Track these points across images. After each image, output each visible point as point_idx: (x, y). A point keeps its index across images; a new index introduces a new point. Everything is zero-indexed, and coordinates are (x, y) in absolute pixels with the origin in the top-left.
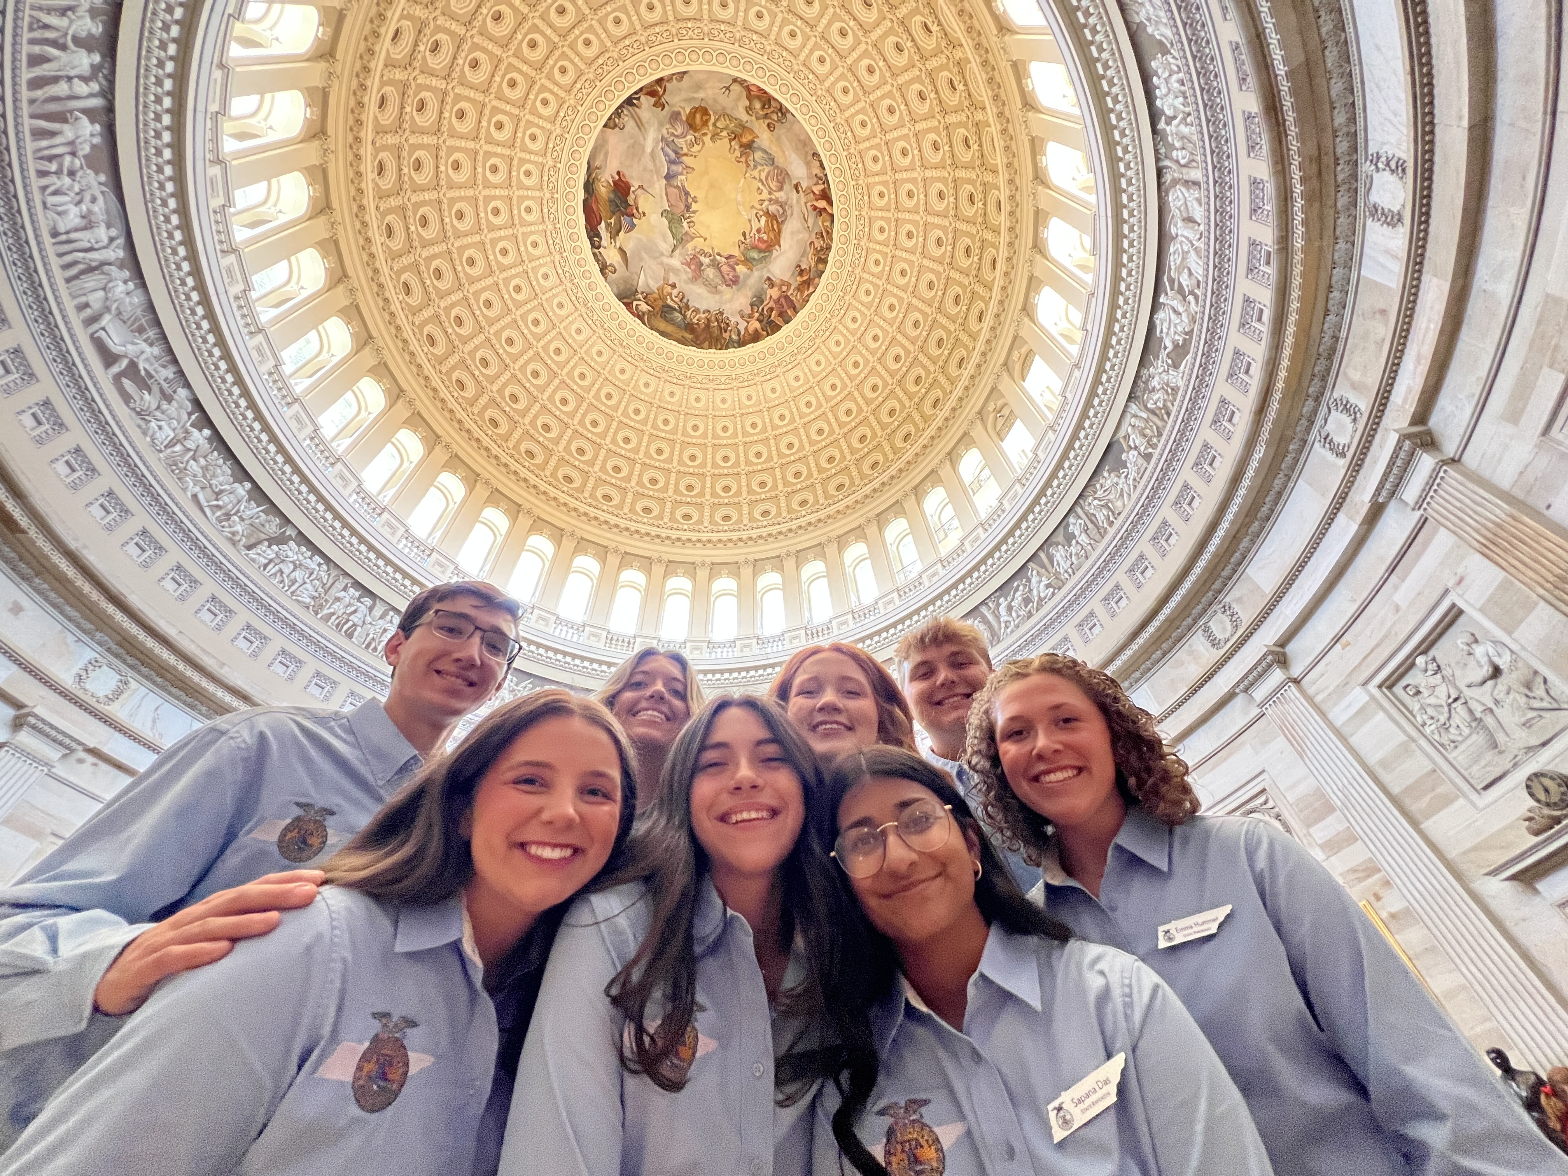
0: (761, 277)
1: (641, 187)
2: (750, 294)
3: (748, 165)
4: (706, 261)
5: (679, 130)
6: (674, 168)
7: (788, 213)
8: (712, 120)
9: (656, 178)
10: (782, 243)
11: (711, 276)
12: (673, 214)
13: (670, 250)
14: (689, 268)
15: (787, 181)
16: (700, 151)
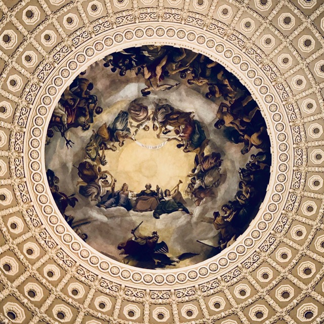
0: (215, 132)
1: (133, 232)
2: (228, 143)
3: (126, 136)
6: (122, 201)
7: (164, 103)
8: (89, 160)
9: (128, 218)
10: (188, 111)
11: (211, 179)
12: (157, 208)
13: (186, 215)
14: (202, 199)
15: (140, 103)
16: (112, 177)
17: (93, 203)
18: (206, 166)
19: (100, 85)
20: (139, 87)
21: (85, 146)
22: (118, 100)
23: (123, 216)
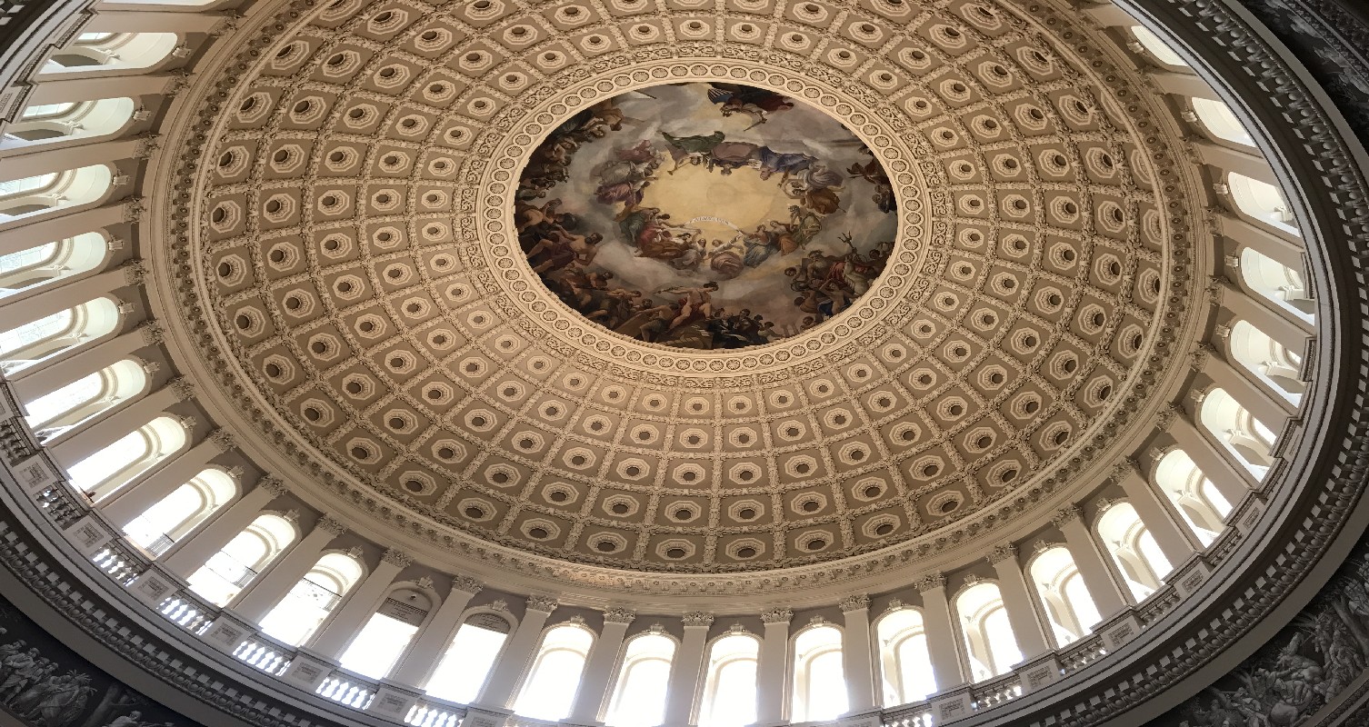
4: (641, 169)
5: (817, 178)
7: (683, 272)
8: (817, 214)
9: (769, 138)
10: (645, 259)
11: (618, 172)
12: (716, 144)
13: (668, 132)
14: (637, 149)
15: (722, 275)
16: (785, 191)
17: (822, 164)
18: (625, 189)
19: (784, 302)
20: (722, 293)
21: (821, 233)
22: (756, 282)
23: (776, 142)
